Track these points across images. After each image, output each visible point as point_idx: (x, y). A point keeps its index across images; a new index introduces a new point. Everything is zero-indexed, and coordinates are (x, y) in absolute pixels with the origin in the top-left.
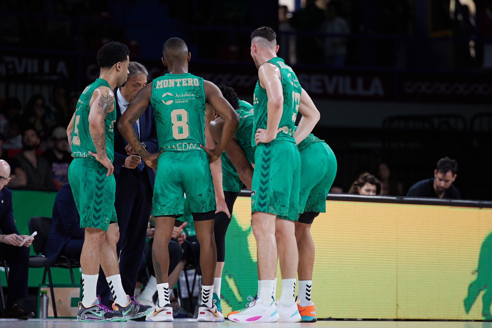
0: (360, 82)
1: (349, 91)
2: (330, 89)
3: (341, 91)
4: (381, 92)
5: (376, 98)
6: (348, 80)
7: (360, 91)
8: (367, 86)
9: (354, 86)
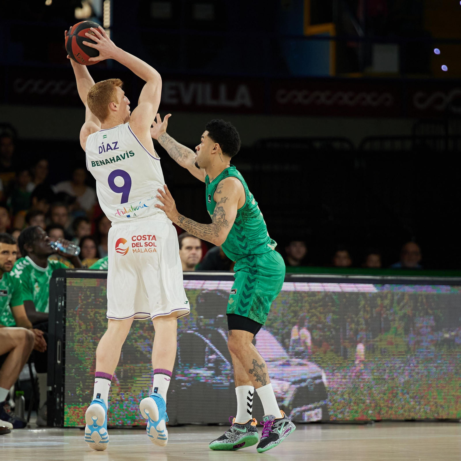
0: (223, 90)
1: (210, 102)
2: (187, 99)
3: (199, 101)
4: (248, 102)
5: (242, 110)
6: (208, 88)
7: (223, 101)
8: (231, 96)
9: (215, 95)
